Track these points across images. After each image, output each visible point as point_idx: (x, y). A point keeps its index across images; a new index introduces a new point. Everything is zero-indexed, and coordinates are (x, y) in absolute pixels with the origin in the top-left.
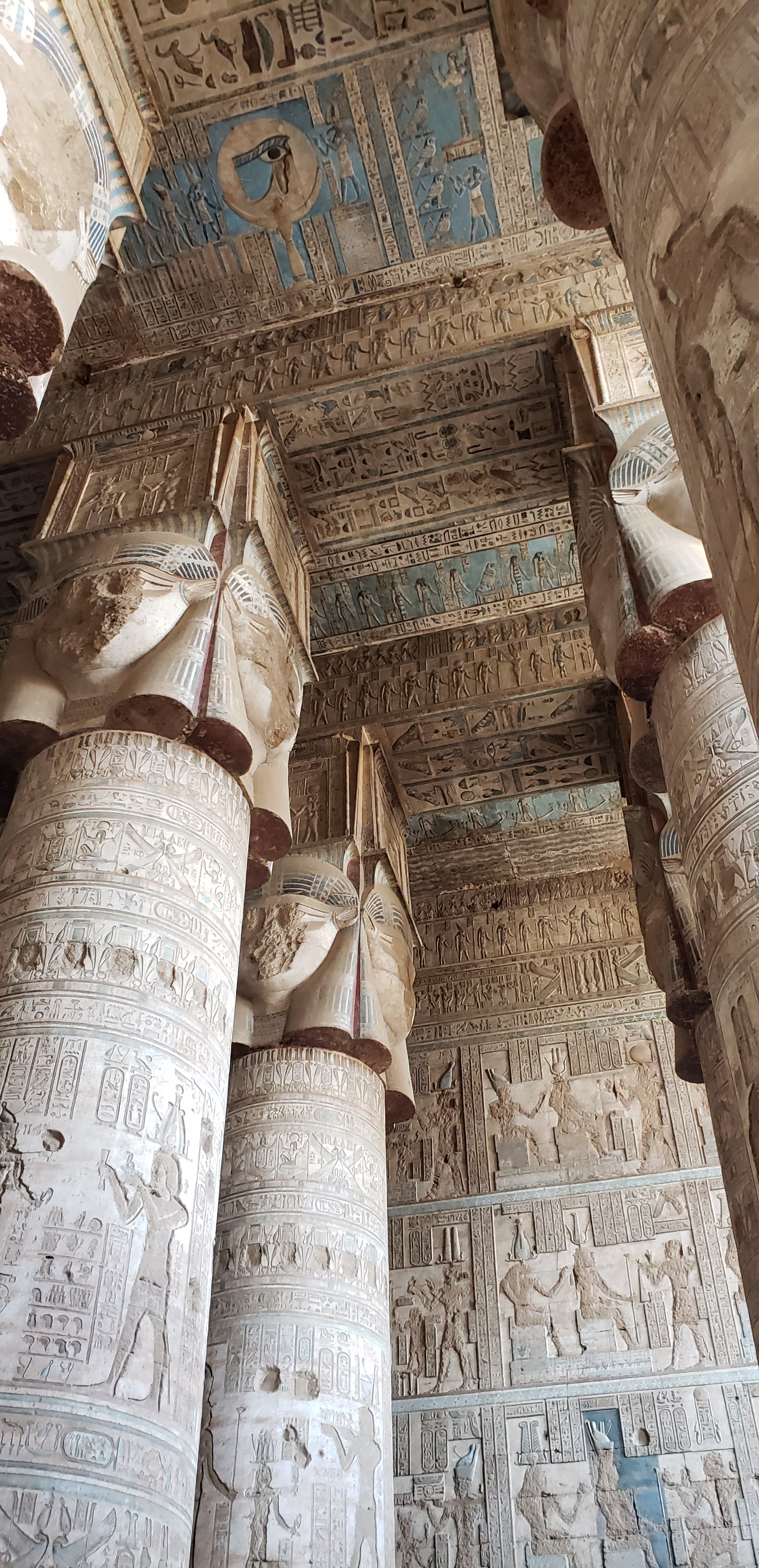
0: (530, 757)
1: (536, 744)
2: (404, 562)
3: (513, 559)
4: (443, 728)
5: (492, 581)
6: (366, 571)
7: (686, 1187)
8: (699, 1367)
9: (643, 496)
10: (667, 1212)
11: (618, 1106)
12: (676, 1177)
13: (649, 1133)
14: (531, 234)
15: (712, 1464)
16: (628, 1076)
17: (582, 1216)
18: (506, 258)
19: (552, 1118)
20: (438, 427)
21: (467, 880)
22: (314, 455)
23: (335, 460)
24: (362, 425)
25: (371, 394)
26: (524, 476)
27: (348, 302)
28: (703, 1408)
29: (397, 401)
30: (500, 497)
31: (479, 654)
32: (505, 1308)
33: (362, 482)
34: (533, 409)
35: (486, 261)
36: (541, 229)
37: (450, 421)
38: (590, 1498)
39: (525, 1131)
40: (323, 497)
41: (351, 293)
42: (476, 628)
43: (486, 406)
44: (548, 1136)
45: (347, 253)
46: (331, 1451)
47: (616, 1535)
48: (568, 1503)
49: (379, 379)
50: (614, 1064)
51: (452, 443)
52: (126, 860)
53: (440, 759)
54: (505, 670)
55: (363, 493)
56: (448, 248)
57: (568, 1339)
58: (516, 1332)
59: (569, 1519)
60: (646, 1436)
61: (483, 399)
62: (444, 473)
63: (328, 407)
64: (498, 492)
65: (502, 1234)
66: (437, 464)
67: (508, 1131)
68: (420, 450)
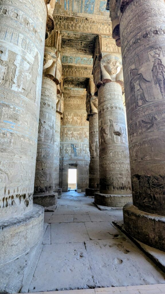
0: (78, 84)
1: (79, 83)
2: (70, 55)
3: (82, 59)
4: (70, 78)
5: (78, 61)
6: (65, 55)
7: (82, 128)
8: (81, 142)
9: (103, 65)
10: (80, 130)
11: (77, 120)
12: (81, 127)
13: (80, 123)
14: (97, 16)
15: (80, 149)
16: (79, 117)
17: (73, 129)
18: (93, 18)
19: (72, 120)
20: (80, 42)
21: (67, 94)
22: (65, 40)
23: (67, 42)
24: (72, 38)
25: (74, 34)
26: (88, 51)
27: (72, 16)
28: (80, 145)
29: (77, 37)
30: (85, 53)
31: (75, 70)
32: (65, 135)
33: (70, 46)
34: (92, 43)
35: (90, 17)
36: (98, 15)
37: (82, 41)
38: (70, 150)
39: (69, 121)
40: (65, 46)
41: (73, 15)
42: (76, 66)
43: (86, 41)
44: (71, 122)
45: (74, 8)
46: (56, 146)
47: (72, 153)
48: (69, 150)
49: (76, 33)
50: (78, 116)
51: (81, 44)
52: (48, 94)
53: (69, 82)
54: (78, 73)
55: (70, 47)
56: (86, 13)
57: (70, 139)
58: (66, 137)
59: (69, 151)
60: (75, 146)
61: (86, 40)
62: (79, 48)
63: (68, 34)
64: (84, 52)
65: (66, 129)
66: (79, 47)
67: (67, 120)
68: (78, 44)
